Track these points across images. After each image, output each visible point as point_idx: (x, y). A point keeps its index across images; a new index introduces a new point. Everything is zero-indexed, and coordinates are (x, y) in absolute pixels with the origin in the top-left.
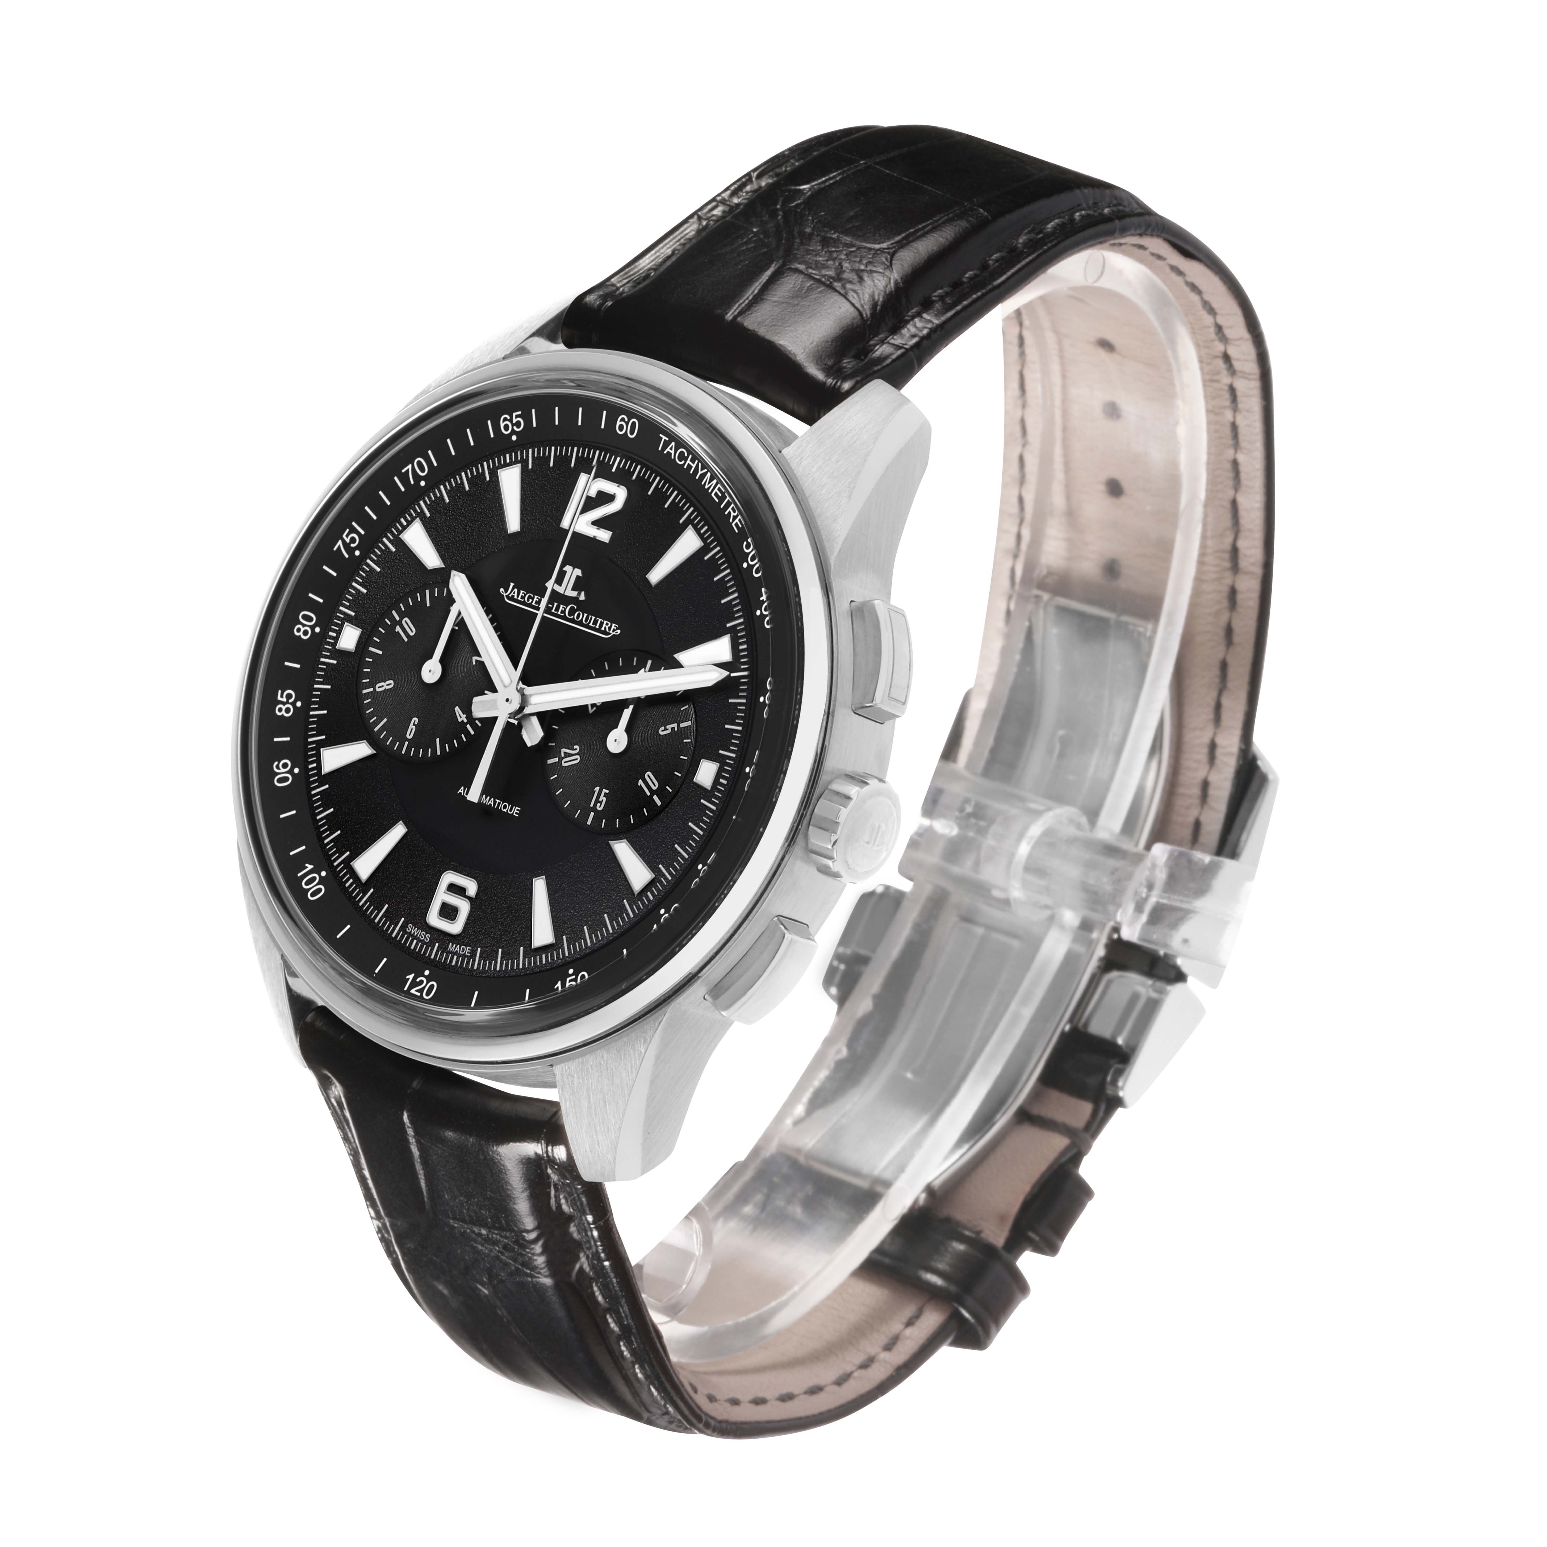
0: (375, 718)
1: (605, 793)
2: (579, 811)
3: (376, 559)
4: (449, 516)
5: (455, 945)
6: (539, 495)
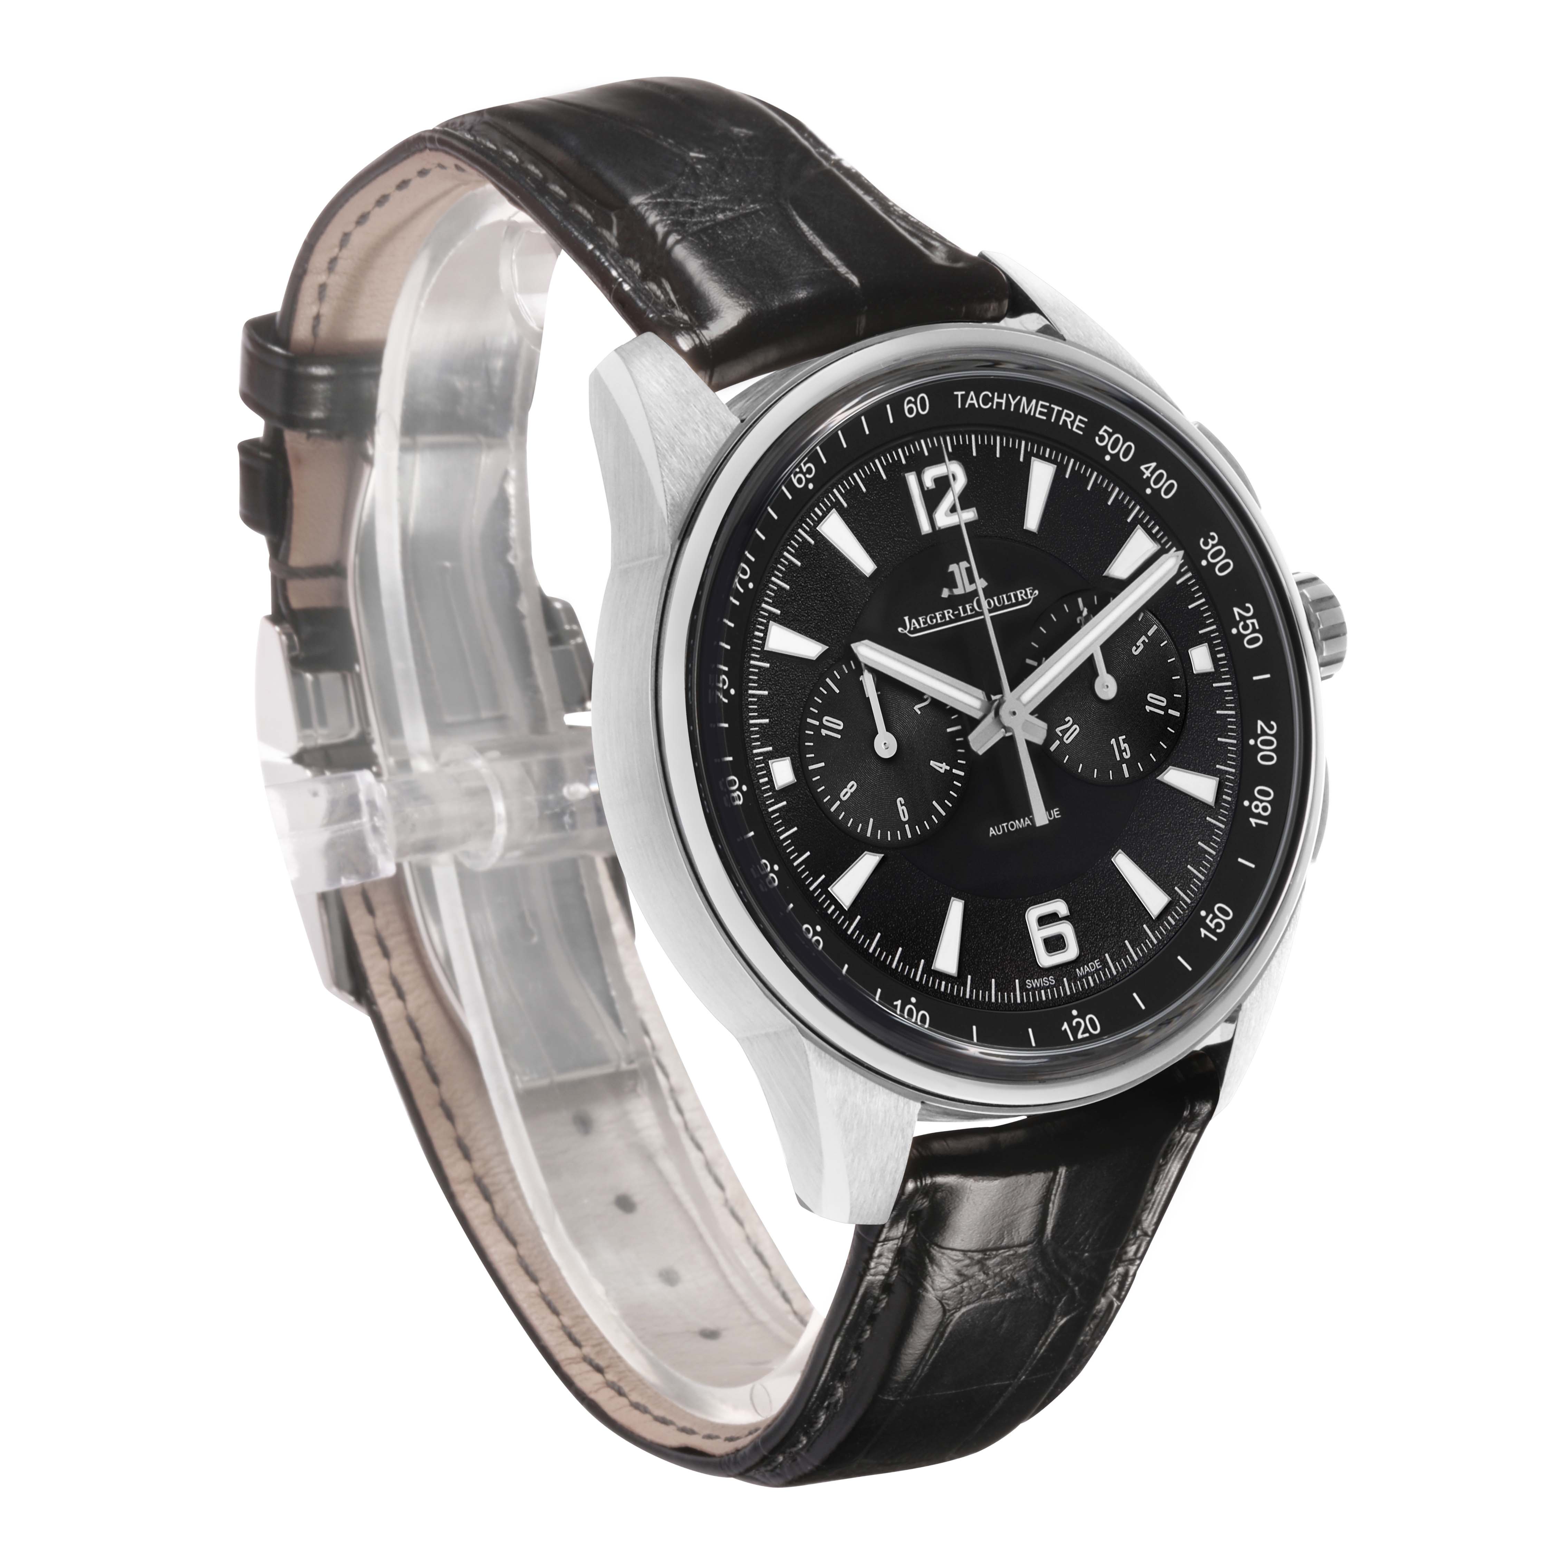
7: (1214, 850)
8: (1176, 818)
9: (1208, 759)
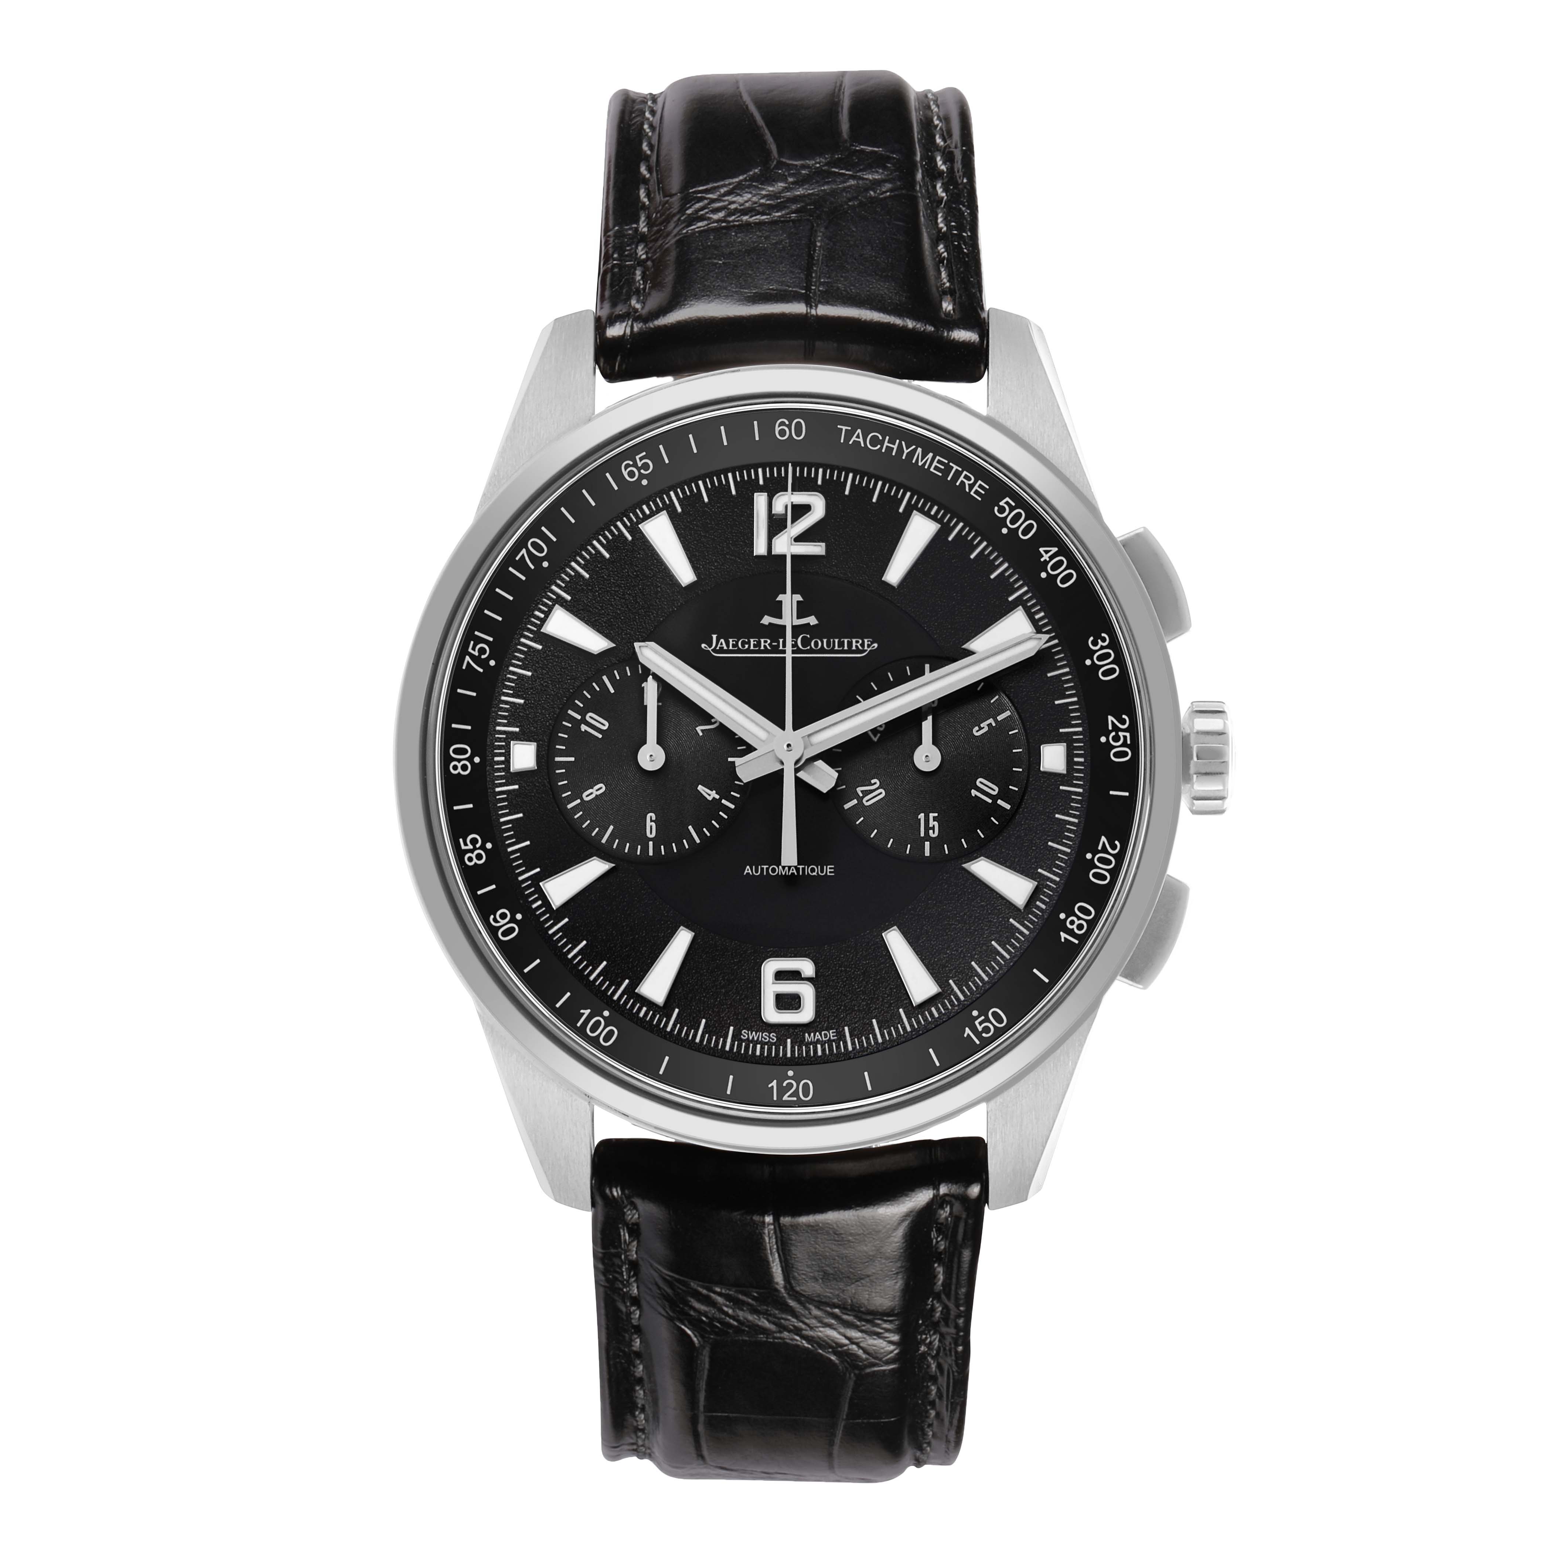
0: (597, 829)
1: (934, 817)
2: (909, 846)
3: (521, 663)
4: (597, 591)
5: (812, 1034)
6: (705, 536)
7: (1009, 954)
8: (973, 911)
9: (1030, 860)
